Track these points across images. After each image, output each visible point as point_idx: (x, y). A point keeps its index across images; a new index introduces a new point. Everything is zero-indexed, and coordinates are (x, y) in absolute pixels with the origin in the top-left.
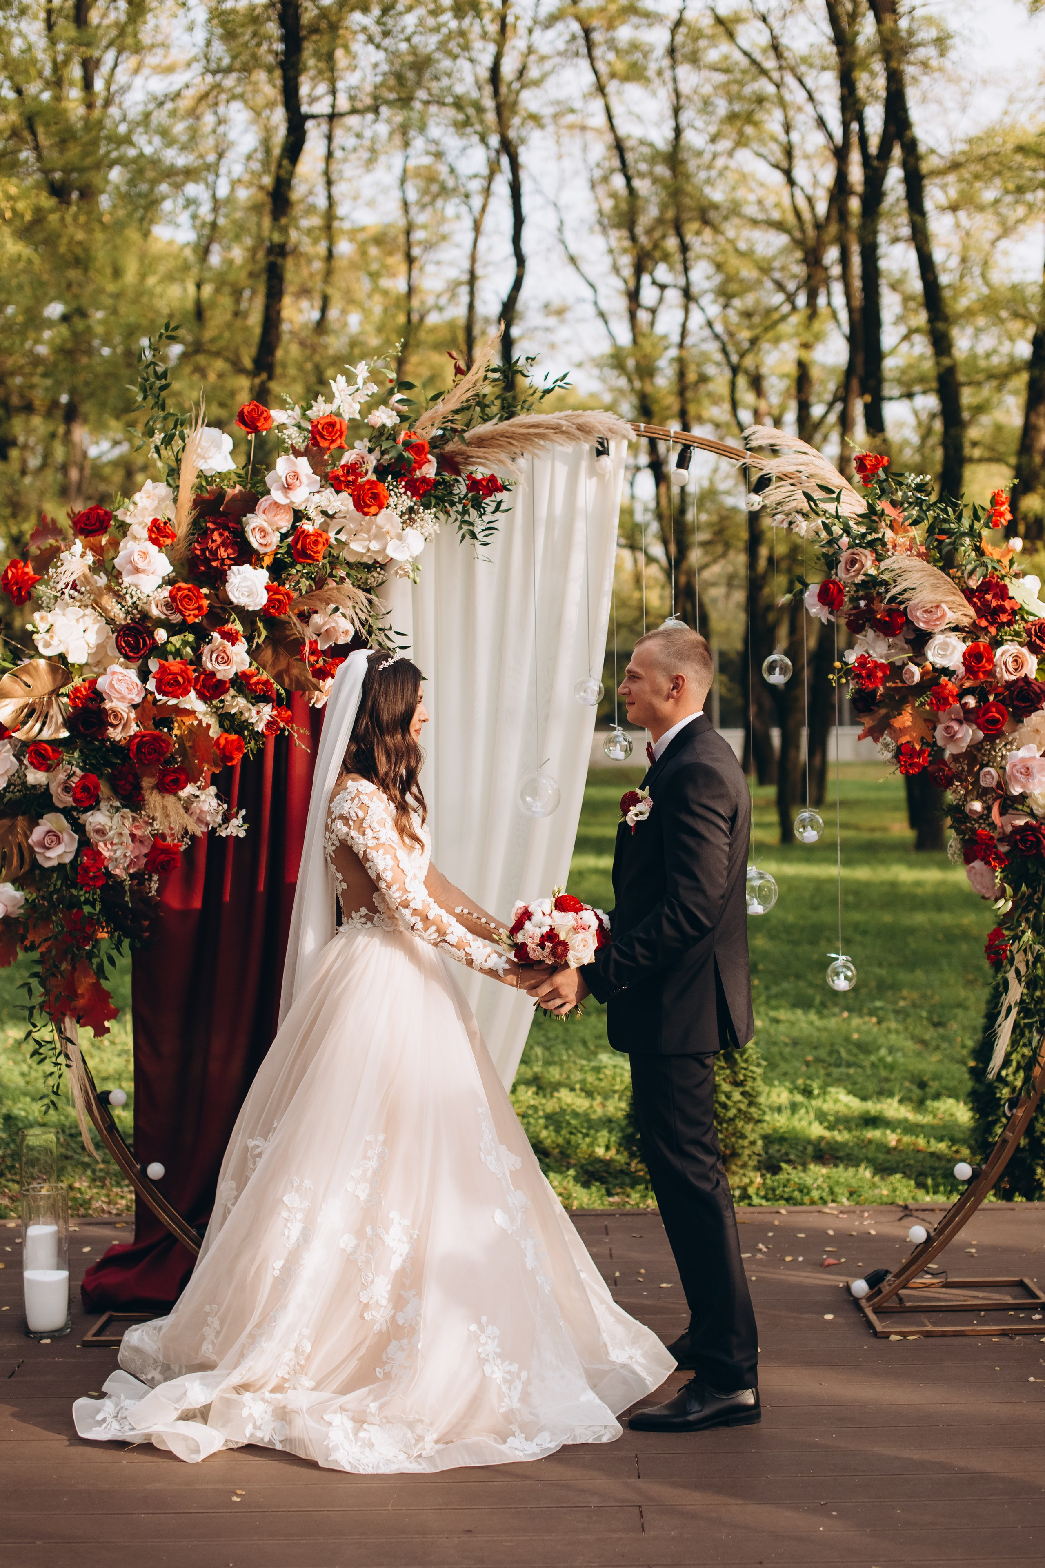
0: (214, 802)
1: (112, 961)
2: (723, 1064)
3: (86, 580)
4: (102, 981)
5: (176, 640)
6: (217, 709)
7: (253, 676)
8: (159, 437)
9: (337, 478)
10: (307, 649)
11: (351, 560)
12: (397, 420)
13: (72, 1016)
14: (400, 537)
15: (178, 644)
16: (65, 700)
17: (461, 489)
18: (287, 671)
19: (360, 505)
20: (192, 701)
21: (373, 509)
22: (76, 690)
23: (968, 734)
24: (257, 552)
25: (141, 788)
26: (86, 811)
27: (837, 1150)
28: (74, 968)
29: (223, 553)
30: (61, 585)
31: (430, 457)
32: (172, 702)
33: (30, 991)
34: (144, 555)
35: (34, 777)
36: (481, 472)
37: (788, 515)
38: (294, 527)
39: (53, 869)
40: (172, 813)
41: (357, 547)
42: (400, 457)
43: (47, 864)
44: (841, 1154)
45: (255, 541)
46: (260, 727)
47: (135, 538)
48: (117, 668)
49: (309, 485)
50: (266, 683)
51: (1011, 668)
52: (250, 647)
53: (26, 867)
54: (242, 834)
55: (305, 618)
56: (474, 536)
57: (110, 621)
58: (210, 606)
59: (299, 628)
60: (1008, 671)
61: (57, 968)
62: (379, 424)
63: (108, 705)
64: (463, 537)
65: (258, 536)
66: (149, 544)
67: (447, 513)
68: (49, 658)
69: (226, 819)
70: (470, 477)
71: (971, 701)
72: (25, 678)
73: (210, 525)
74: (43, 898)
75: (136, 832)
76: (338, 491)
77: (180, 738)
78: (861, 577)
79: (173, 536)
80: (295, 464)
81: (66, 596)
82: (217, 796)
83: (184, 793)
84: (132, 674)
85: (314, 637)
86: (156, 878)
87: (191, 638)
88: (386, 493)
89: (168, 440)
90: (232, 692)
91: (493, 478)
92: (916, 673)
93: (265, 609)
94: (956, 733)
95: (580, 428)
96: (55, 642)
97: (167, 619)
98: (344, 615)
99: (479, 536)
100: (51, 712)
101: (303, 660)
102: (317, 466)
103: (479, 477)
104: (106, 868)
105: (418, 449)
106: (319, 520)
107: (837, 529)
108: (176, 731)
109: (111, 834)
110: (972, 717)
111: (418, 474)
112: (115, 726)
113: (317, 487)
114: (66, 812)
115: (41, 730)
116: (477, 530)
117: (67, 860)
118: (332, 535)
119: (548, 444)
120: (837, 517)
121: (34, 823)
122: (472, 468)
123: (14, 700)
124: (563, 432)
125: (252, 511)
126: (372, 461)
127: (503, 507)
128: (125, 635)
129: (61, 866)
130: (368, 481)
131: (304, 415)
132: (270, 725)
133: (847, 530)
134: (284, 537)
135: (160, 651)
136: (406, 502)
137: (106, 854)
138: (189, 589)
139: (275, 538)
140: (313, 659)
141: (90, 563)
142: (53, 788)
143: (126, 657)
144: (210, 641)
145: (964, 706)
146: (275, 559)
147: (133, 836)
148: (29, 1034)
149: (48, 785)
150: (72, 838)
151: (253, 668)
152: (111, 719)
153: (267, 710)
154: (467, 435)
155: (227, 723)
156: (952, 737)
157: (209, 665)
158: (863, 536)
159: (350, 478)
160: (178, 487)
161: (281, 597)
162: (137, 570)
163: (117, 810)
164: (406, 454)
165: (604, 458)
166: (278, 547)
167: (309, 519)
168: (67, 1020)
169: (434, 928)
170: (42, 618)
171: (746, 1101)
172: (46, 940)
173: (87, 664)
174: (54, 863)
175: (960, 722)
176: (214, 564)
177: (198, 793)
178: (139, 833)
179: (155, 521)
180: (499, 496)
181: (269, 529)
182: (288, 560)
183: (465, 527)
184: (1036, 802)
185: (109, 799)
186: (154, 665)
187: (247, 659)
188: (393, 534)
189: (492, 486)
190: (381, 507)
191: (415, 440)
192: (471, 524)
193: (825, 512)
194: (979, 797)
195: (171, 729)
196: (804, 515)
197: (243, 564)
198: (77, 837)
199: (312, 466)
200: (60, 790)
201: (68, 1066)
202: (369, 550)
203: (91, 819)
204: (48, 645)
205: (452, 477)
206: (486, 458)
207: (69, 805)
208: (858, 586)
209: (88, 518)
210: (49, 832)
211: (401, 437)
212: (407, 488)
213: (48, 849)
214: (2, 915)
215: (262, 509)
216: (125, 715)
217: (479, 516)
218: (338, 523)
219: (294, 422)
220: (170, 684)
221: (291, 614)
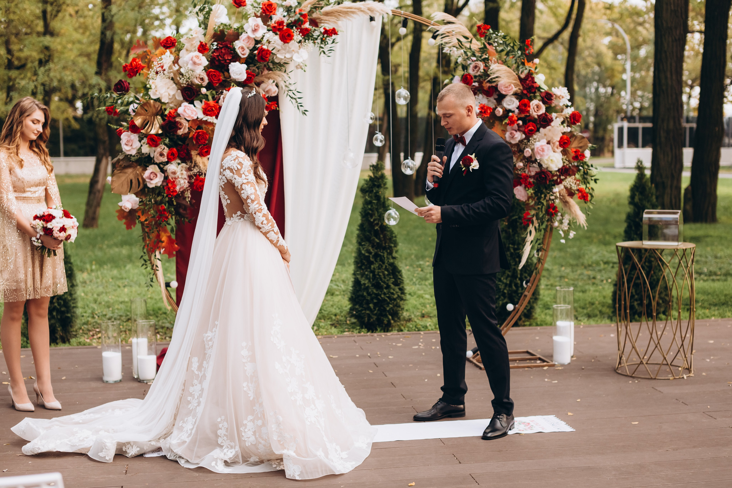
2: (392, 277)
3: (170, 68)
8: (198, 8)
9: (274, 27)
11: (276, 61)
16: (160, 117)
17: (318, 33)
19: (283, 39)
21: (288, 41)
22: (170, 112)
23: (519, 136)
24: (240, 57)
25: (191, 155)
26: (167, 164)
28: (159, 231)
29: (226, 57)
31: (307, 20)
34: (197, 57)
35: (146, 149)
36: (327, 26)
37: (449, 48)
38: (255, 47)
39: (153, 189)
41: (280, 56)
42: (299, 19)
43: (151, 186)
44: (431, 315)
45: (239, 51)
47: (188, 50)
48: (185, 105)
49: (262, 30)
51: (536, 110)
53: (141, 187)
55: (258, 84)
56: (324, 53)
57: (179, 85)
58: (222, 79)
60: (535, 111)
62: (289, 5)
63: (179, 120)
64: (321, 53)
65: (241, 50)
66: (197, 53)
67: (315, 43)
68: (154, 99)
70: (323, 28)
71: (520, 122)
72: (146, 108)
73: (221, 46)
74: (148, 201)
76: (273, 33)
78: (479, 73)
79: (206, 49)
80: (256, 21)
84: (193, 106)
87: (214, 92)
88: (292, 34)
91: (334, 29)
92: (500, 111)
93: (246, 80)
94: (514, 135)
95: (369, 9)
96: (158, 93)
97: (203, 84)
98: (276, 84)
99: (326, 53)
100: (154, 123)
102: (265, 22)
103: (328, 29)
104: (176, 188)
105: (304, 16)
106: (267, 44)
107: (470, 54)
109: (177, 174)
110: (521, 129)
111: (303, 27)
112: (180, 129)
113: (266, 31)
114: (158, 165)
115: (151, 130)
116: (325, 50)
117: (159, 185)
118: (271, 50)
119: (355, 16)
120: (470, 49)
121: (145, 169)
122: (323, 25)
123: (142, 117)
124: (362, 11)
125: (238, 39)
126: (286, 20)
127: (336, 41)
128: (186, 91)
129: (156, 187)
130: (286, 29)
133: (474, 55)
134: (252, 50)
135: (201, 97)
136: (300, 37)
138: (214, 72)
139: (247, 52)
141: (172, 60)
142: (155, 154)
143: (186, 100)
144: (222, 93)
145: (518, 125)
146: (247, 60)
148: (142, 257)
149: (151, 153)
150: (161, 175)
152: (179, 126)
154: (322, 11)
156: (513, 137)
158: (481, 57)
159: (281, 27)
160: (206, 29)
161: (251, 76)
162: (195, 63)
163: (179, 164)
164: (301, 18)
165: (373, 22)
166: (248, 55)
167: (262, 44)
168: (157, 251)
170: (153, 83)
171: (400, 292)
173: (170, 102)
174: (153, 186)
175: (516, 131)
176: (222, 62)
179: (200, 43)
180: (334, 37)
181: (245, 48)
183: (322, 49)
184: (544, 162)
185: (176, 159)
186: (198, 103)
188: (295, 50)
189: (333, 32)
190: (291, 40)
191: (304, 13)
192: (323, 48)
193: (465, 47)
194: (521, 161)
196: (457, 48)
197: (235, 62)
198: (163, 175)
199: (263, 22)
200: (158, 155)
201: (157, 270)
202: (285, 57)
203: (169, 167)
204: (155, 94)
205: (314, 28)
206: (329, 21)
207: (161, 161)
208: (475, 77)
209: (167, 41)
210: (151, 173)
211: (297, 10)
212: (300, 32)
213: (151, 180)
214: (130, 208)
215: (242, 39)
216: (184, 124)
217: (325, 45)
218: (273, 46)
219: (251, 3)
220: (209, 111)
221: (253, 83)
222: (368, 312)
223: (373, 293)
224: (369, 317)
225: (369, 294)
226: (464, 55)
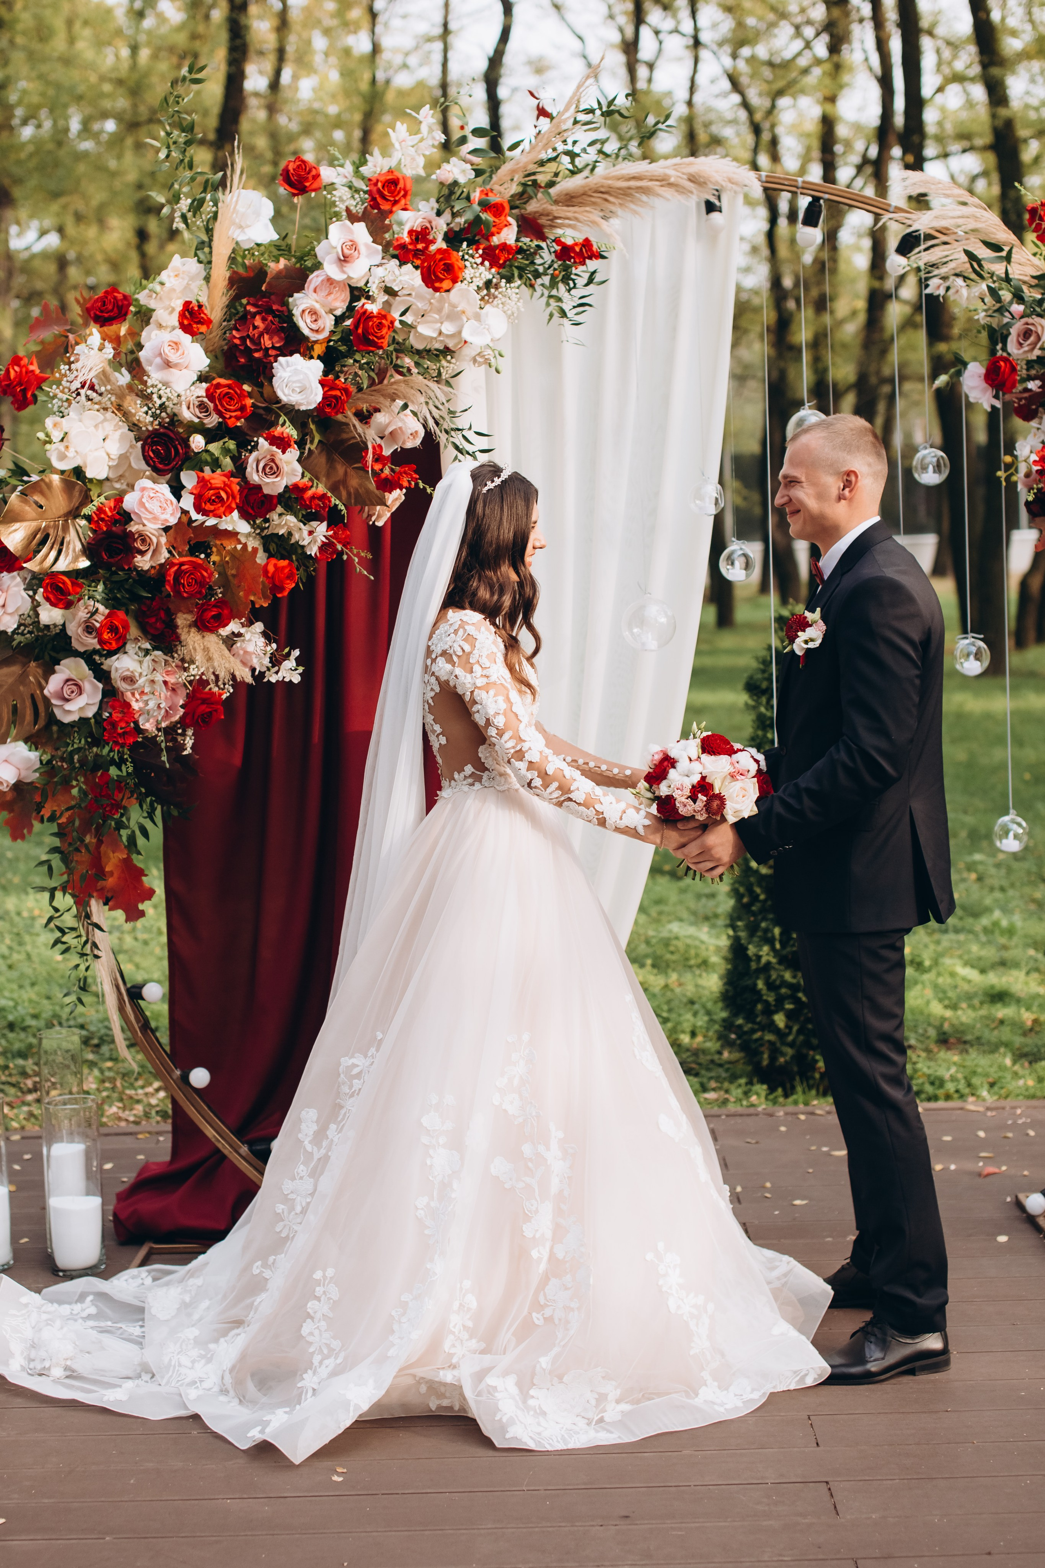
0: (261, 641)
1: (145, 833)
3: (104, 377)
4: (134, 856)
5: (215, 448)
6: (263, 529)
7: (307, 488)
8: (185, 203)
9: (403, 246)
10: (370, 456)
11: (419, 346)
12: (472, 174)
13: (99, 897)
14: (478, 317)
15: (217, 453)
16: (83, 522)
17: (546, 257)
18: (344, 482)
19: (431, 279)
20: (235, 522)
21: (446, 284)
22: (100, 510)
24: (307, 339)
25: (177, 627)
26: (111, 653)
27: (963, 1032)
28: (100, 842)
29: (267, 342)
30: (77, 384)
31: (510, 219)
32: (211, 522)
33: (50, 869)
34: (176, 345)
35: (50, 615)
36: (570, 236)
37: (944, 278)
38: (350, 308)
39: (72, 725)
40: (216, 656)
41: (426, 330)
42: (478, 218)
43: (67, 719)
44: (969, 1037)
45: (304, 325)
46: (313, 551)
47: (160, 326)
48: (146, 483)
49: (368, 256)
50: (323, 497)
52: (302, 454)
53: (42, 722)
54: (296, 679)
55: (365, 417)
56: (563, 314)
57: (134, 427)
58: (253, 405)
59: (360, 430)
61: (82, 841)
62: (450, 181)
63: (133, 528)
64: (551, 315)
65: (308, 320)
66: (179, 332)
67: (532, 286)
68: (63, 472)
69: (276, 661)
70: (557, 241)
72: (37, 498)
73: (252, 309)
74: (62, 759)
75: (167, 679)
76: (402, 263)
77: (222, 567)
78: (1036, 353)
79: (208, 322)
80: (351, 232)
81: (83, 398)
82: (264, 634)
83: (225, 631)
84: (164, 489)
85: (379, 441)
86: (190, 732)
87: (232, 445)
88: (461, 264)
89: (197, 206)
90: (279, 509)
91: (587, 243)
93: (320, 408)
95: (692, 179)
96: (71, 454)
97: (202, 424)
98: (415, 414)
99: (570, 314)
100: (67, 539)
101: (364, 469)
102: (377, 233)
103: (569, 242)
104: (136, 723)
105: (496, 209)
106: (382, 298)
107: (1006, 295)
108: (214, 558)
109: (141, 681)
111: (495, 240)
112: (142, 553)
113: (378, 259)
114: (88, 657)
115: (56, 559)
116: (566, 307)
117: (90, 713)
118: (396, 314)
120: (1007, 279)
121: (49, 671)
122: (559, 232)
123: (25, 524)
124: (670, 185)
125: (300, 288)
126: (441, 225)
127: (598, 278)
128: (154, 443)
129: (83, 721)
130: (439, 251)
131: (357, 172)
132: (323, 548)
133: (1019, 297)
134: (339, 320)
135: (195, 461)
136: (485, 273)
137: (135, 706)
138: (229, 386)
139: (328, 322)
140: (377, 467)
141: (111, 356)
142: (71, 629)
143: (155, 469)
144: (255, 447)
146: (328, 347)
147: (165, 683)
148: (51, 919)
149: (64, 625)
150: (96, 687)
151: (306, 479)
152: (138, 545)
153: (321, 530)
154: (552, 191)
155: (273, 547)
157: (254, 477)
158: (1040, 303)
159: (420, 246)
160: (210, 262)
161: (338, 393)
162: (168, 364)
163: (147, 652)
164: (484, 216)
165: (715, 215)
166: (332, 333)
167: (368, 298)
168: (93, 902)
169: (555, 785)
170: (55, 425)
172: (68, 809)
173: (107, 479)
174: (75, 717)
176: (257, 355)
177: (243, 631)
178: (171, 680)
179: (187, 304)
180: (592, 264)
181: (322, 311)
182: (343, 348)
183: (553, 304)
185: (136, 640)
186: (189, 479)
187: (299, 469)
188: (470, 311)
189: (586, 252)
190: (455, 281)
191: (493, 199)
192: (559, 300)
193: (992, 275)
195: (208, 556)
196: (965, 278)
197: (291, 354)
198: (101, 686)
199: (371, 234)
200: (80, 631)
201: (97, 957)
202: (440, 333)
203: (116, 664)
204: (62, 457)
205: (536, 243)
206: (576, 219)
207: (91, 648)
208: (1030, 364)
209: (104, 304)
210: (67, 680)
211: (476, 196)
212: (484, 257)
213: (67, 700)
214: (12, 781)
215: (312, 287)
216: (155, 540)
217: (569, 291)
218: (403, 302)
219: (345, 181)
220: (210, 501)
221: (349, 413)
222: (770, 1037)
223: (784, 984)
224: (775, 1052)
225: (771, 986)
226: (988, 299)
